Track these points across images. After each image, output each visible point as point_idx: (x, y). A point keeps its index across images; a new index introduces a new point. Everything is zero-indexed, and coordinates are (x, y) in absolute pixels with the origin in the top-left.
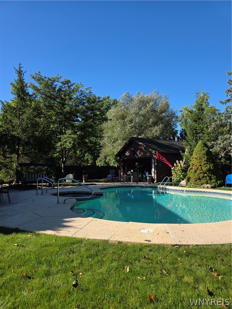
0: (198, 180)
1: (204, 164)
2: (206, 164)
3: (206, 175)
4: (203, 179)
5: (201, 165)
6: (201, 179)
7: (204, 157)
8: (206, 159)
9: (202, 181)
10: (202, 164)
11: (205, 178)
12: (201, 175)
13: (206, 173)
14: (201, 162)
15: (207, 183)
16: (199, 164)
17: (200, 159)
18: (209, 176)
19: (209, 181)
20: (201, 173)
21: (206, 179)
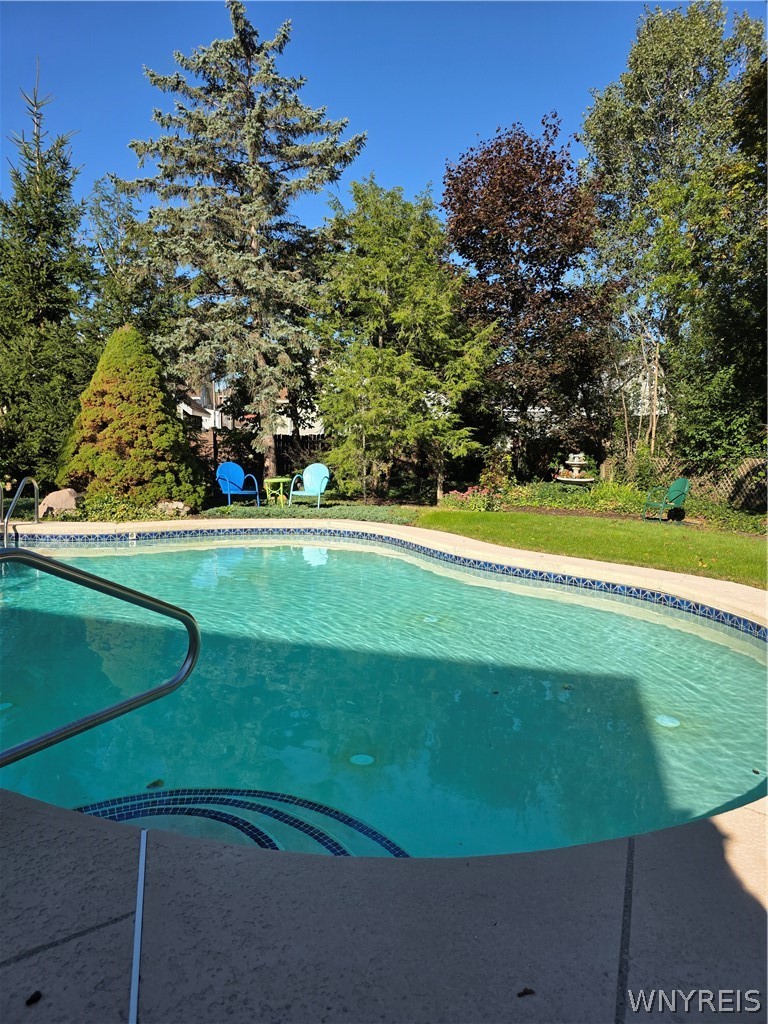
0: (136, 485)
1: (158, 423)
2: (164, 422)
3: (162, 465)
4: (155, 480)
5: (143, 427)
6: (147, 482)
7: (155, 396)
8: (160, 404)
9: (152, 490)
10: (151, 421)
11: (160, 478)
12: (149, 467)
13: (162, 459)
14: (145, 414)
15: (171, 499)
16: (139, 422)
17: (140, 400)
18: (172, 470)
19: (175, 490)
20: (146, 458)
21: (165, 482)
